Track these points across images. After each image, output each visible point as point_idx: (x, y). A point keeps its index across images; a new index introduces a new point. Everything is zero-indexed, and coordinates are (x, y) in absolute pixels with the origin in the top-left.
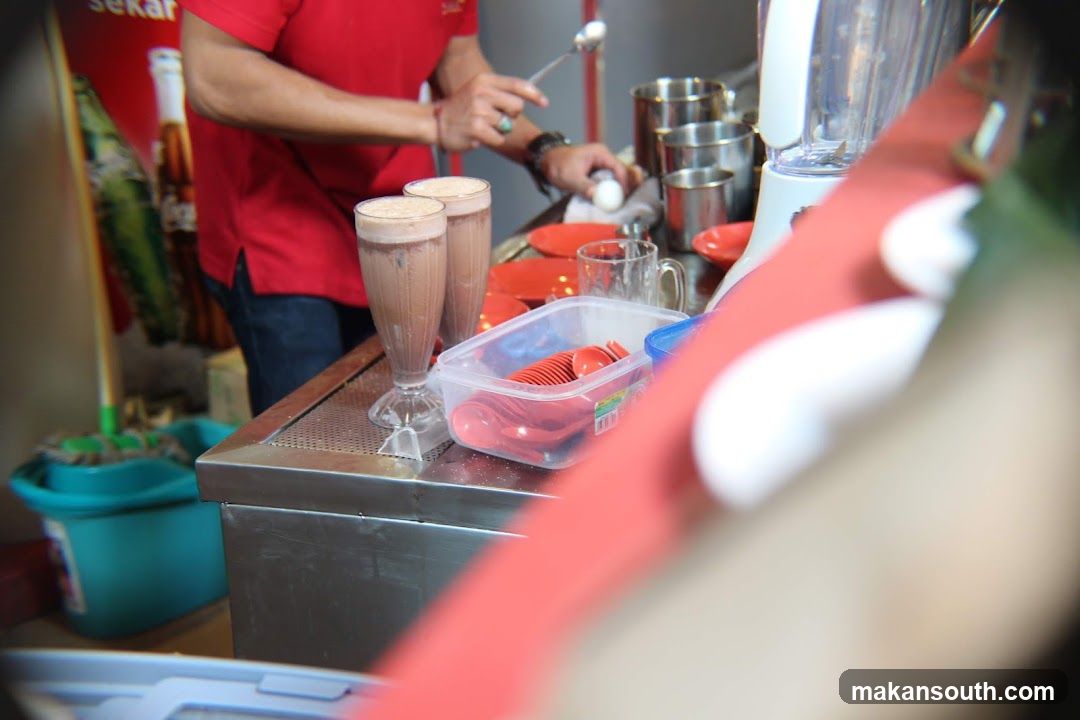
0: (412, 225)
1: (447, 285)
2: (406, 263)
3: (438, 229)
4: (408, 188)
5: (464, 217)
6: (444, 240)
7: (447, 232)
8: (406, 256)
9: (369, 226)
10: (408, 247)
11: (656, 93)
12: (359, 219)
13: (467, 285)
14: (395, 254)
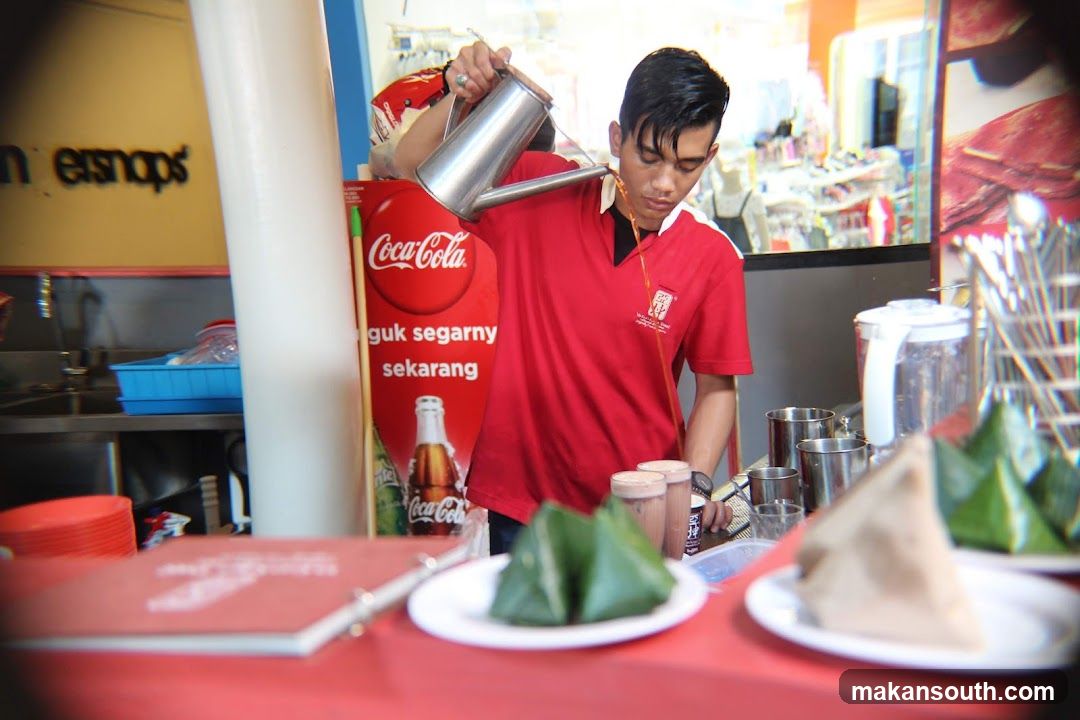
0: (647, 486)
1: (666, 529)
2: (643, 509)
3: (661, 490)
4: (640, 466)
5: (674, 484)
6: (665, 498)
7: (667, 493)
8: (643, 505)
9: (620, 488)
10: (645, 500)
11: (784, 416)
12: (613, 483)
13: (676, 530)
14: (635, 506)
